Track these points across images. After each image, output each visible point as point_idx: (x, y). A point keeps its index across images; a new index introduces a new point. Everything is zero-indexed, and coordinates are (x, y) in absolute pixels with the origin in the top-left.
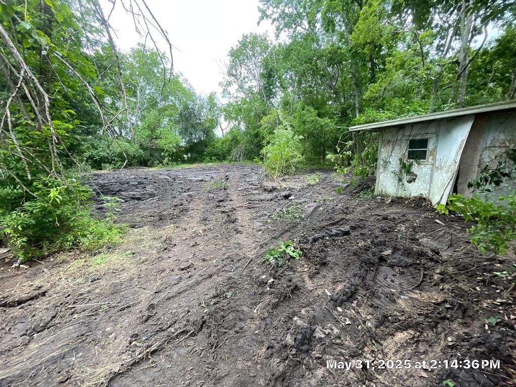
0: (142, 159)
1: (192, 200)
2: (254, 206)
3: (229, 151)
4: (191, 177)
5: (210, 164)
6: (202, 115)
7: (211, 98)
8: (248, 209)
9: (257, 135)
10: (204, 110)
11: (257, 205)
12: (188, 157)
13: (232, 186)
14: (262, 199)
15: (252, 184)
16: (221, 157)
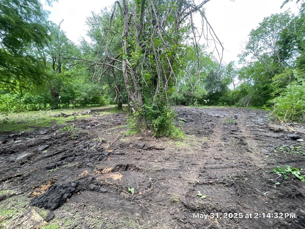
0: (183, 101)
1: (214, 127)
2: (261, 139)
3: (237, 100)
4: (211, 114)
5: (222, 107)
6: (221, 76)
7: (230, 65)
8: (255, 140)
9: (265, 89)
10: (223, 73)
11: (263, 139)
12: (207, 101)
13: (240, 123)
14: (268, 136)
15: (258, 124)
16: (230, 103)
